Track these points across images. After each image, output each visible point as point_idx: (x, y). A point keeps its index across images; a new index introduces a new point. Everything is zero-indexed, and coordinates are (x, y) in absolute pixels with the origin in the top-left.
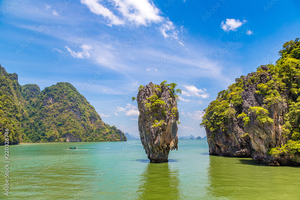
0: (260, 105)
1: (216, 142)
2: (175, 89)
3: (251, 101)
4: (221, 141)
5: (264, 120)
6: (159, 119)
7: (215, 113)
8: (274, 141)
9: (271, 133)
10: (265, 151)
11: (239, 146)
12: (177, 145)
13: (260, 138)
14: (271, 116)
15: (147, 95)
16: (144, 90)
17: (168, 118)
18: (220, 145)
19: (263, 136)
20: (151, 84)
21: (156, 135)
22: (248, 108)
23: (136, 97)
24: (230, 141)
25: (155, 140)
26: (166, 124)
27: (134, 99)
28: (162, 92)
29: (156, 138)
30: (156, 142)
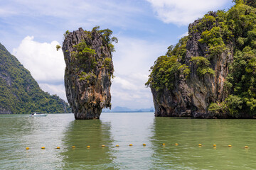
0: (203, 55)
1: (161, 103)
2: (111, 37)
3: (194, 51)
4: (167, 102)
5: (204, 71)
6: (87, 71)
7: (161, 69)
8: (215, 95)
9: (211, 87)
10: (205, 106)
11: (185, 106)
12: (109, 103)
13: (201, 92)
14: (212, 66)
15: (74, 42)
16: (71, 36)
17: (98, 69)
18: (165, 106)
19: (204, 90)
20: (80, 29)
21: (83, 90)
22: (190, 58)
23: (61, 46)
24: (176, 102)
25: (81, 95)
26: (95, 77)
27: (58, 47)
28: (93, 39)
29: (82, 93)
30: (82, 98)
